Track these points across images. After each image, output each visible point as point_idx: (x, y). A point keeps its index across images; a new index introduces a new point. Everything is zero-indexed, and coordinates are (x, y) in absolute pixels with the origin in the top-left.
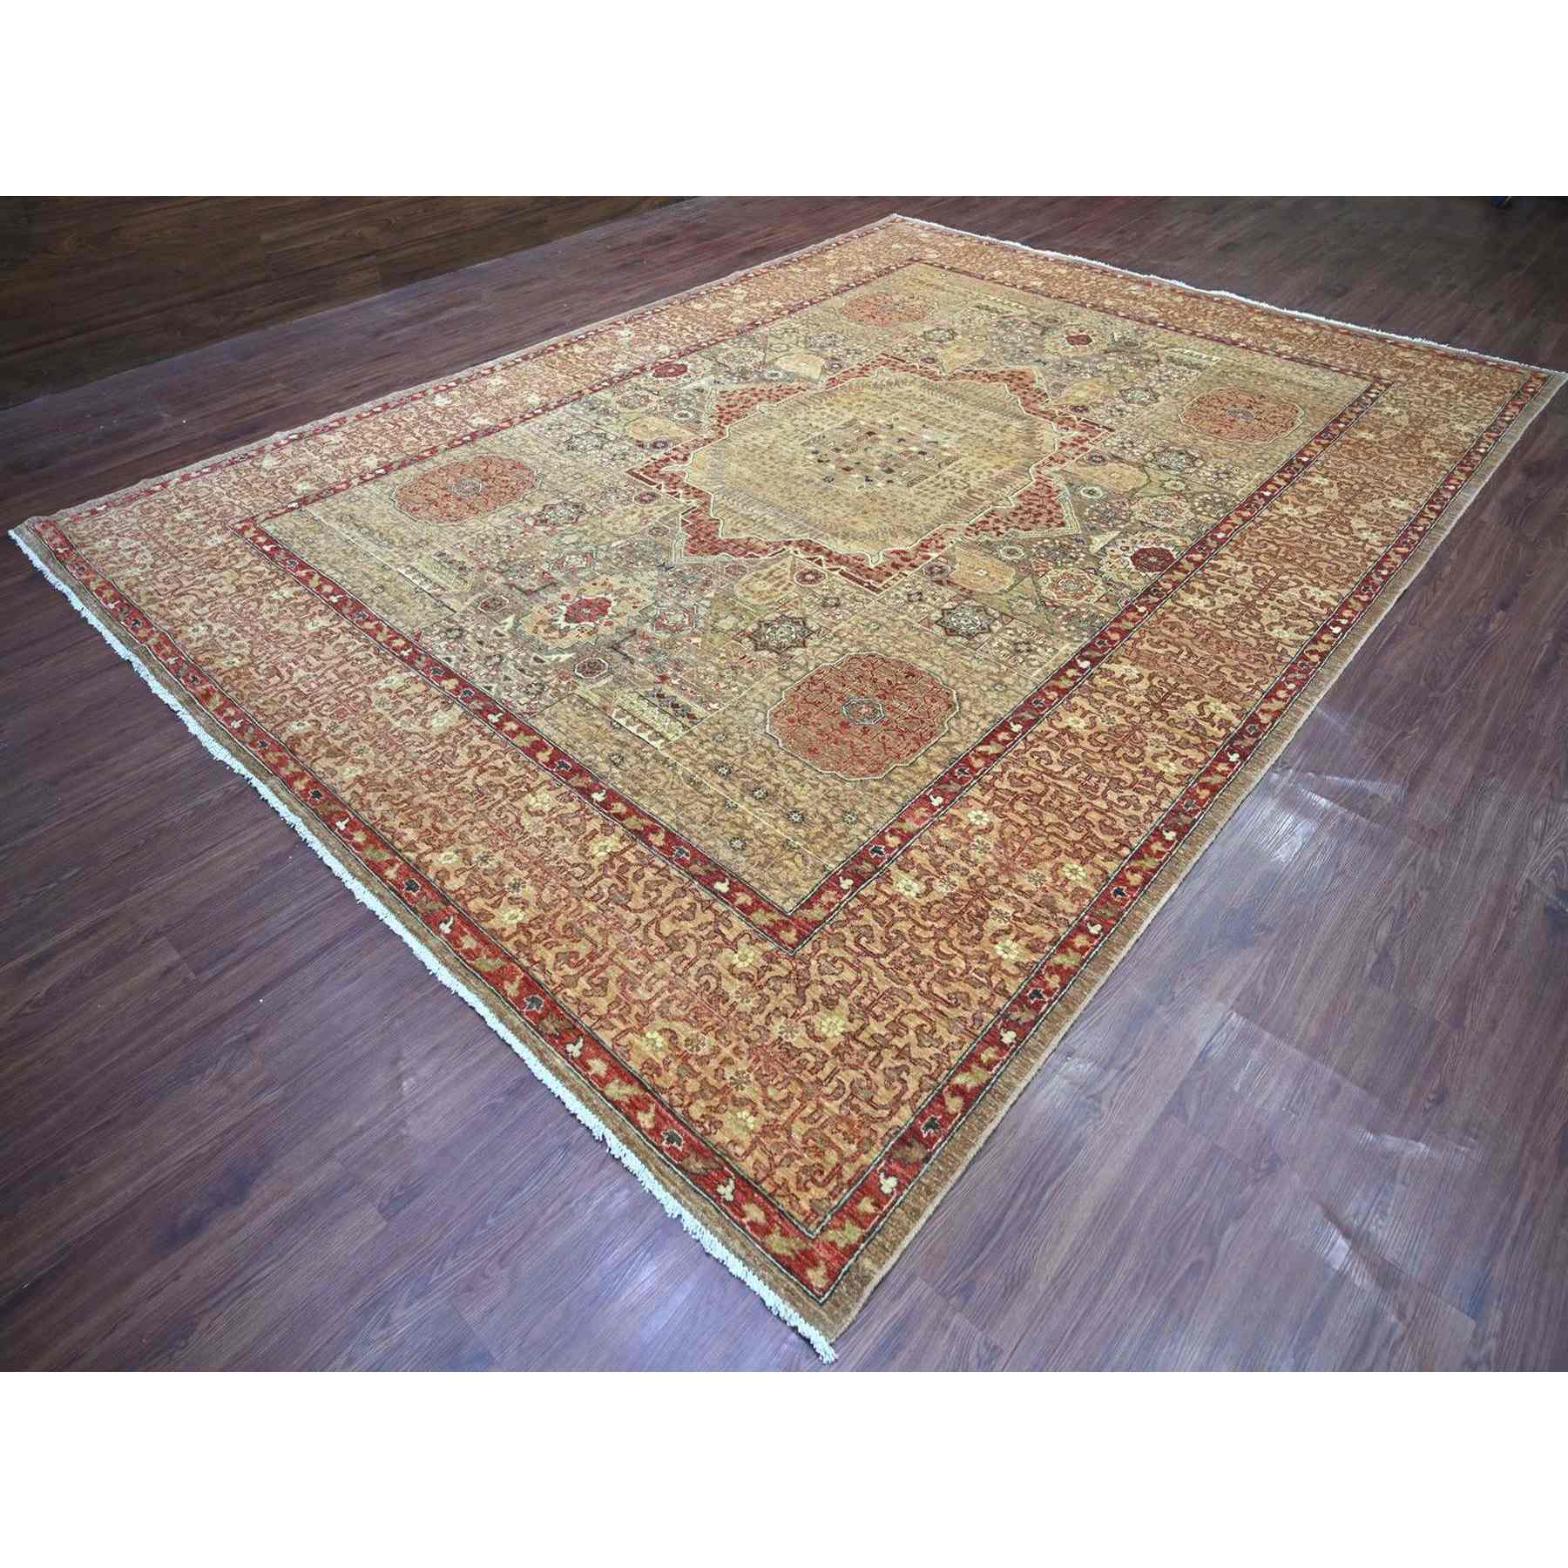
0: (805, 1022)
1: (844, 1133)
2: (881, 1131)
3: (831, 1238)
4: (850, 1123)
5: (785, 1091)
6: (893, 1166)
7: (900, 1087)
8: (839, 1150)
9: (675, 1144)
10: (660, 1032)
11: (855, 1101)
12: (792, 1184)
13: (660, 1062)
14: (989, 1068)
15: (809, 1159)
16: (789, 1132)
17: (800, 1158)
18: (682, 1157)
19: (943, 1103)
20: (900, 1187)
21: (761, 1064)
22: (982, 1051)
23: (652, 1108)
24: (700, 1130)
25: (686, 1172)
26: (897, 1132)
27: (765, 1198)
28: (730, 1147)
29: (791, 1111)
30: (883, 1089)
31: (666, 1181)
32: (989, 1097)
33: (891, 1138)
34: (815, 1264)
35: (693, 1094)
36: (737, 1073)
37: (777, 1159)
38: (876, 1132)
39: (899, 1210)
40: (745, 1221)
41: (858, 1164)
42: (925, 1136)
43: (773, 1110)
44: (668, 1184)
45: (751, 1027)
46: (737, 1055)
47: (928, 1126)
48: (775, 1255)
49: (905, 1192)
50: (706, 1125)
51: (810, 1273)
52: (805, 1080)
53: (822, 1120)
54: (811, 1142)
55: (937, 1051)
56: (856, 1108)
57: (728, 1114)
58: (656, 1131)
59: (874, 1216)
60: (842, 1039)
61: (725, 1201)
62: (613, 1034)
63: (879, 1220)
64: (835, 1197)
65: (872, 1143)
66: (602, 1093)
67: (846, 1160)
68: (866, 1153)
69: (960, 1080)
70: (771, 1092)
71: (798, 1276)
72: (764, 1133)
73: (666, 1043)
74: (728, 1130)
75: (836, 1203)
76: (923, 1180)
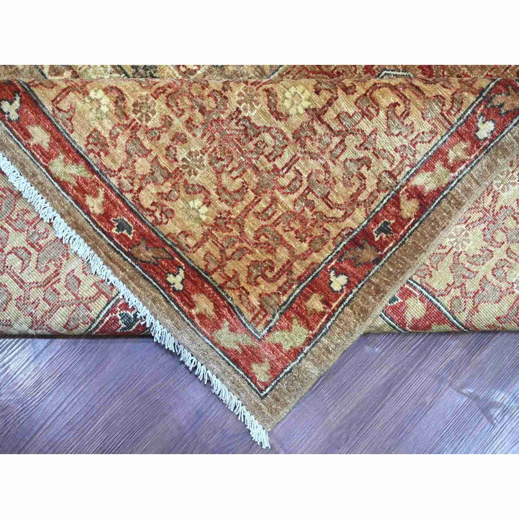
0: (267, 90)
1: (297, 232)
2: (334, 231)
3: (277, 340)
4: (303, 221)
5: (239, 180)
6: (344, 265)
7: (357, 184)
8: (290, 247)
9: (125, 232)
10: (106, 90)
11: (310, 197)
12: (243, 277)
13: (107, 136)
14: (452, 169)
15: (260, 254)
16: (241, 226)
17: (251, 252)
18: (132, 244)
19: (398, 207)
20: (349, 285)
21: (215, 144)
22: (451, 146)
23: (101, 192)
24: (150, 219)
25: (135, 259)
26: (349, 234)
27: (215, 289)
28: (182, 239)
29: (245, 203)
30: (341, 185)
31: (116, 267)
32: (445, 203)
33: (343, 239)
34: (260, 361)
35: (144, 177)
36: (190, 154)
37: (229, 252)
38: (328, 232)
39: (348, 309)
40: (194, 312)
41: (308, 262)
42: (377, 239)
43: (226, 201)
44: (118, 269)
45: (207, 92)
46: (190, 129)
47: (380, 230)
48: (223, 350)
49: (354, 291)
50: (157, 214)
51: (255, 367)
52: (261, 168)
53: (275, 217)
54: (263, 239)
55: (406, 142)
56: (311, 205)
57: (180, 203)
58: (106, 216)
59: (322, 314)
60: (306, 118)
61: (174, 290)
62: (53, 93)
63: (328, 320)
64: (285, 292)
65: (325, 243)
66: (46, 168)
67: (297, 257)
68: (317, 251)
69: (419, 181)
70: (225, 180)
71: (244, 369)
72: (216, 226)
73: (112, 106)
74: (179, 219)
75: (284, 298)
76: (373, 280)
